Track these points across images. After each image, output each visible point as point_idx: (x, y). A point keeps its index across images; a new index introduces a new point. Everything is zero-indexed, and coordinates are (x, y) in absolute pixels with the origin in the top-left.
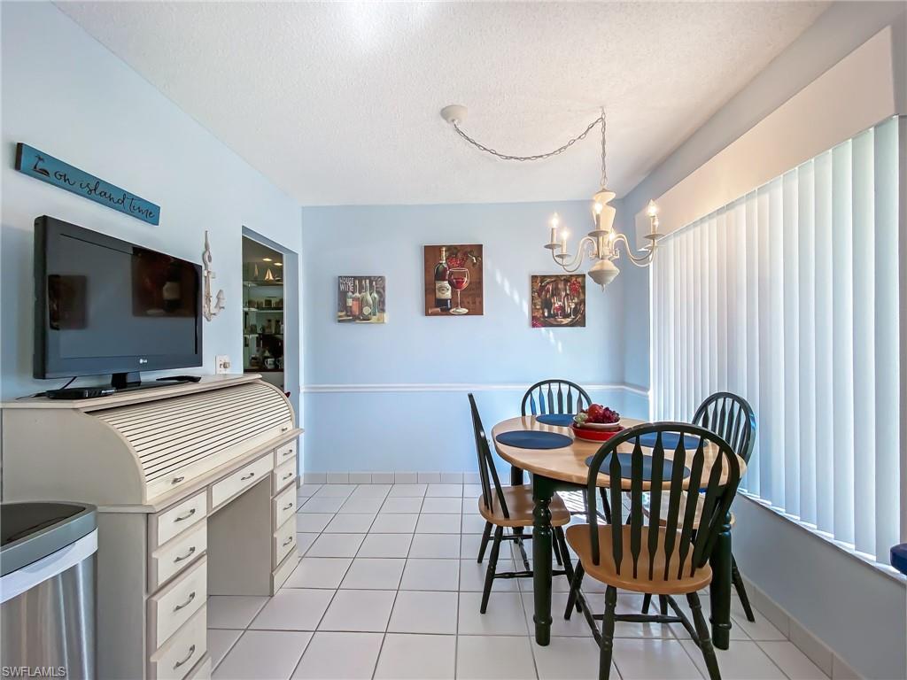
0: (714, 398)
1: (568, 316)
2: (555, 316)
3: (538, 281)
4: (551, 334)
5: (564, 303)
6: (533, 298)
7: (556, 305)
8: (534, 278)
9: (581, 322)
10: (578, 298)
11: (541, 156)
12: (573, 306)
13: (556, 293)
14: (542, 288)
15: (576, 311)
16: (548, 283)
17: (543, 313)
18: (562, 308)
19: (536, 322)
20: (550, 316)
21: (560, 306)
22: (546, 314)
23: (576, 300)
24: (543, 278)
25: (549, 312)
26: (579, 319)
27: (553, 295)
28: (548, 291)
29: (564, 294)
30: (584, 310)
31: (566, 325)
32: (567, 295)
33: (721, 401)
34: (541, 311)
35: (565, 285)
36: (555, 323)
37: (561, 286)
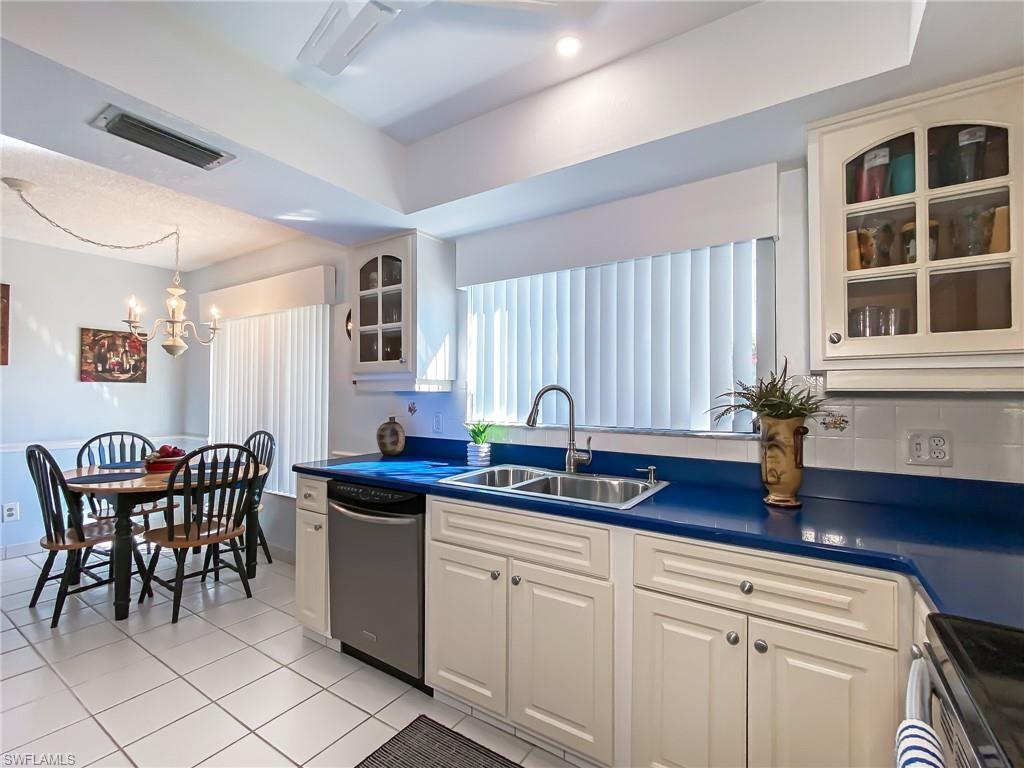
0: (254, 435)
1: (126, 372)
2: (111, 371)
3: (90, 335)
4: (105, 388)
5: (122, 358)
6: (82, 352)
7: (113, 360)
8: (84, 331)
9: (142, 379)
10: (139, 355)
11: (120, 247)
12: (133, 363)
13: (112, 348)
14: (95, 342)
15: (135, 368)
16: (103, 338)
17: (96, 367)
18: (120, 364)
19: (84, 376)
20: (104, 370)
21: (118, 362)
22: (100, 369)
23: (136, 357)
24: (97, 332)
25: (104, 367)
26: (139, 374)
27: (109, 350)
28: (103, 345)
29: (122, 350)
30: (145, 367)
31: (124, 381)
32: (126, 351)
33: (258, 437)
34: (93, 366)
35: (124, 342)
36: (110, 378)
37: (119, 342)
